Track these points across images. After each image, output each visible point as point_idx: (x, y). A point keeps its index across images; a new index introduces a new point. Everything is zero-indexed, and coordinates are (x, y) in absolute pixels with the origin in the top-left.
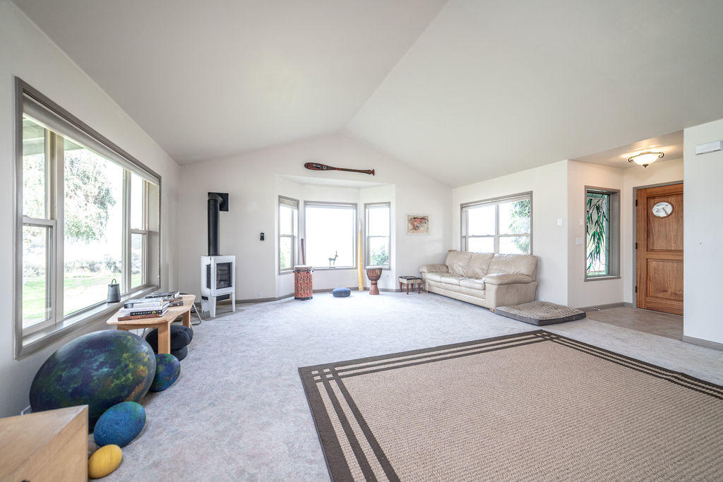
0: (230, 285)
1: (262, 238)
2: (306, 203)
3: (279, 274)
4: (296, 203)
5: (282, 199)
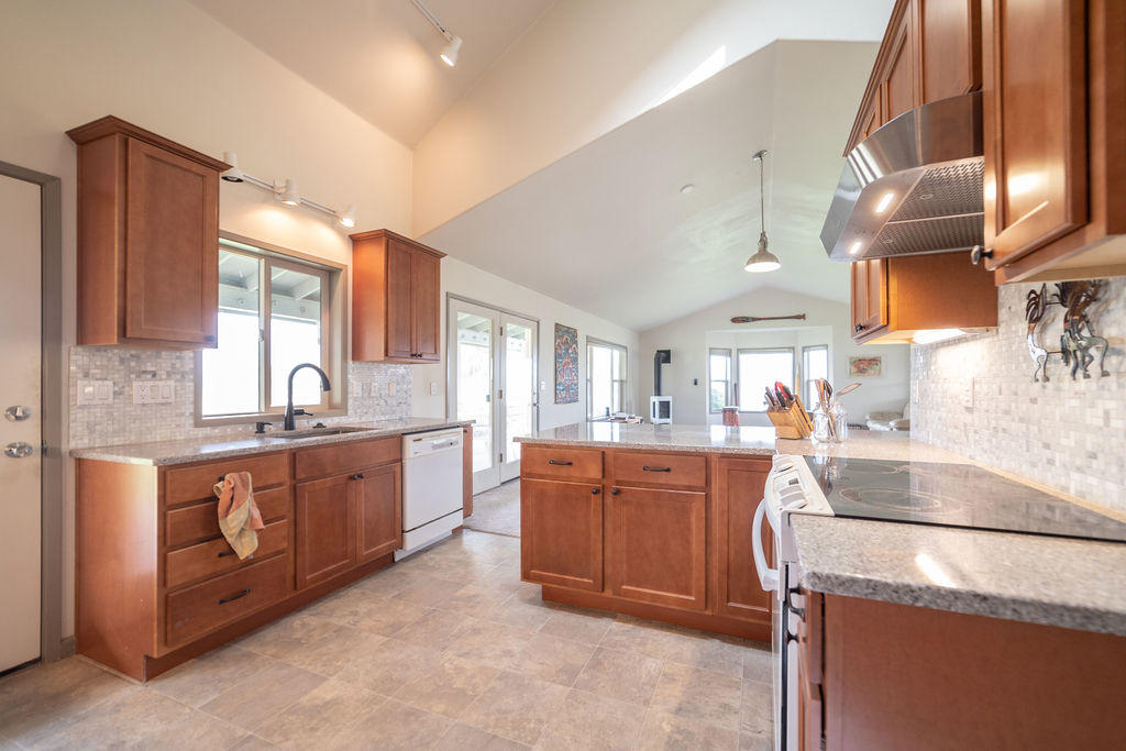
0: (668, 417)
1: (696, 384)
2: (740, 351)
3: (711, 413)
4: (729, 353)
5: (712, 351)
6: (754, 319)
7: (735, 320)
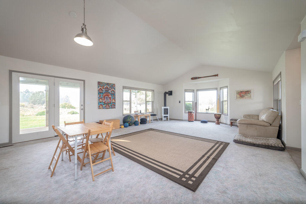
0: (167, 114)
1: (180, 102)
2: (197, 90)
4: (193, 91)
5: (186, 91)
6: (199, 78)
7: (192, 79)
